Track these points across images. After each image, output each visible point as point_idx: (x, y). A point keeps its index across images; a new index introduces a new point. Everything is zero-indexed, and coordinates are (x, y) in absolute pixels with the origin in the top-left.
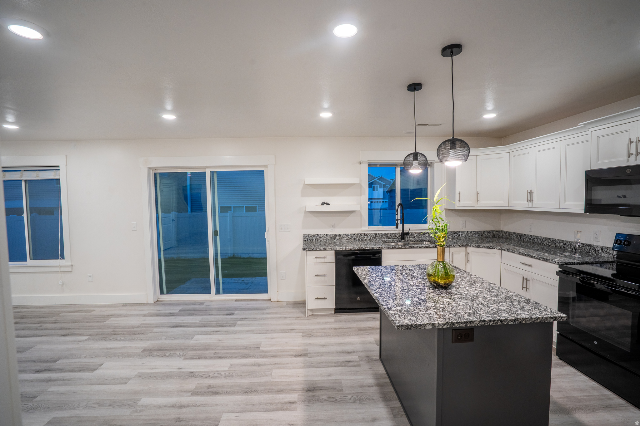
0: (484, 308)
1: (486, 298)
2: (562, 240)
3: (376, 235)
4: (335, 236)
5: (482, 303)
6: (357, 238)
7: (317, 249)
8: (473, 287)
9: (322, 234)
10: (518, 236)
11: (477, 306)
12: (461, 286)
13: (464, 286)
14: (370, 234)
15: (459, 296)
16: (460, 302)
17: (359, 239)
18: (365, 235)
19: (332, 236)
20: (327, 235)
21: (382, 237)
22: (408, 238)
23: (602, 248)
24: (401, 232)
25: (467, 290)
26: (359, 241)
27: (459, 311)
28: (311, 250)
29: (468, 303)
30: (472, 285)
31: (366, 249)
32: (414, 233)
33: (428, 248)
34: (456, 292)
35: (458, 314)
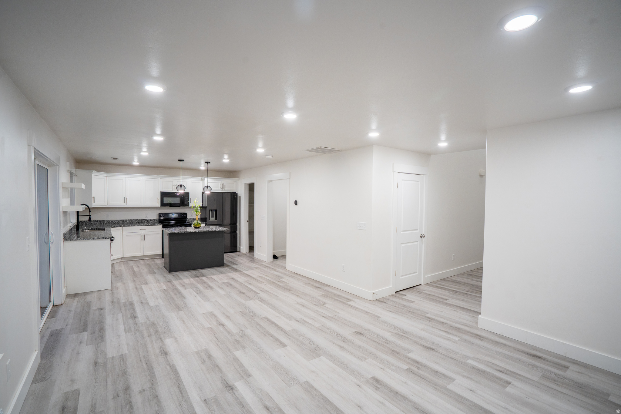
10: (99, 222)
23: (150, 220)
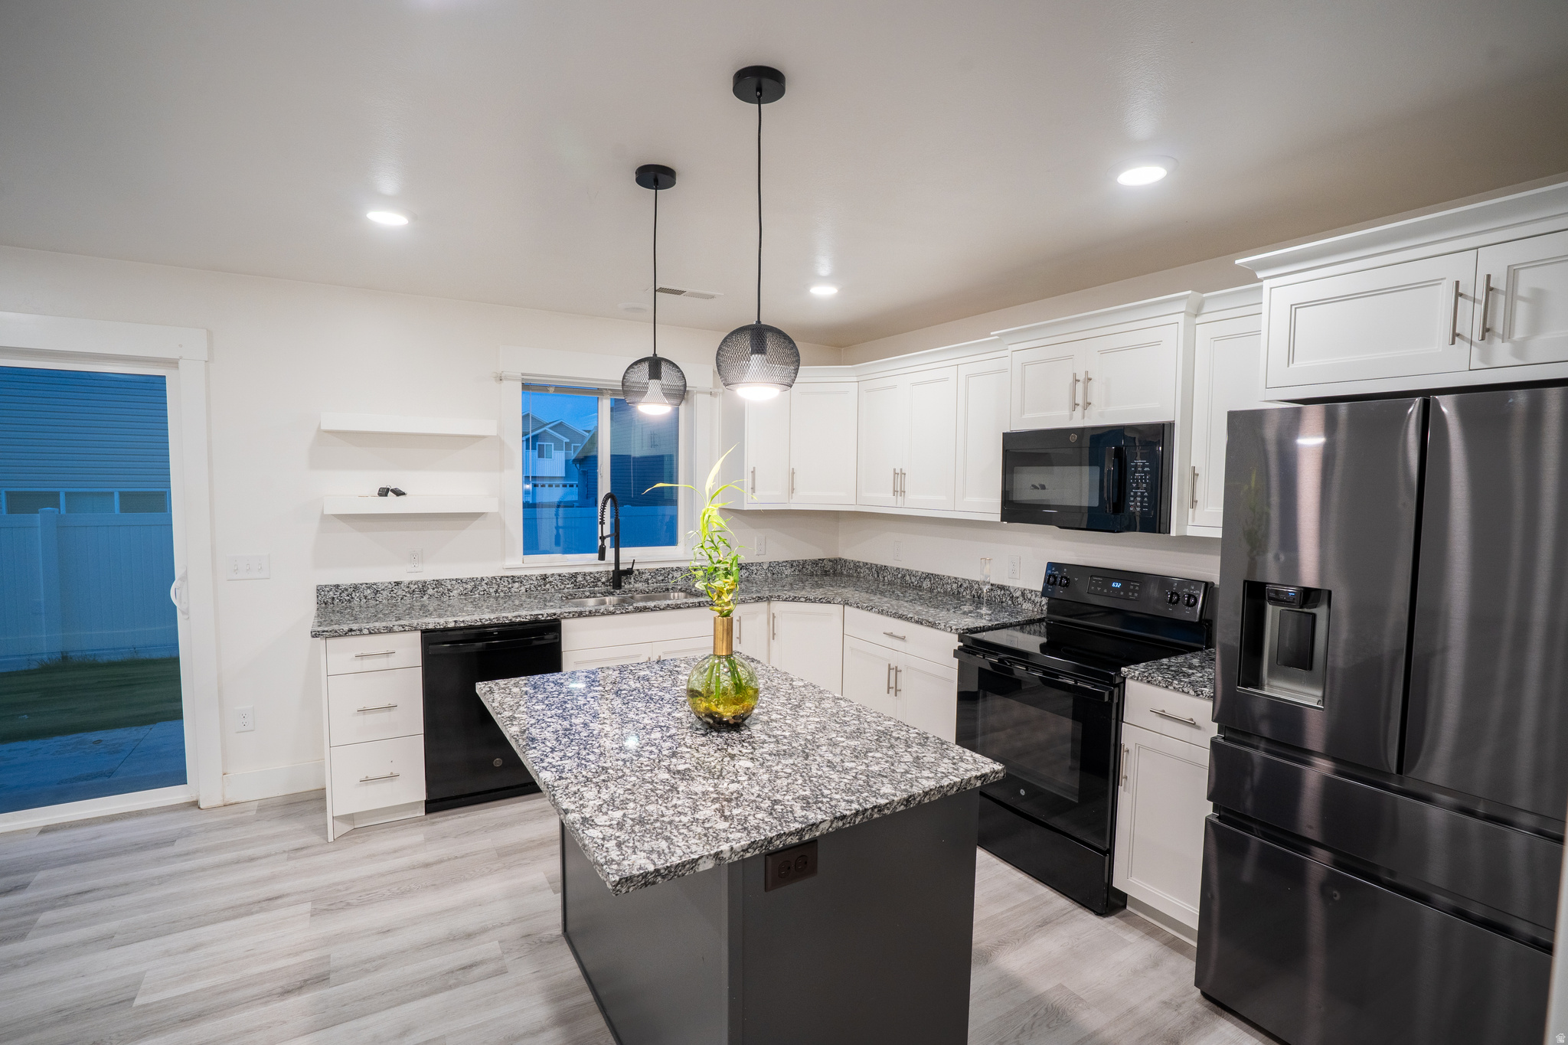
0: (835, 776)
1: (835, 745)
2: (956, 578)
3: (544, 579)
4: (423, 587)
5: (829, 761)
6: (492, 590)
7: (361, 630)
8: (801, 714)
9: (381, 581)
10: (873, 570)
11: (820, 773)
12: (774, 716)
13: (780, 714)
14: (528, 578)
15: (772, 745)
16: (777, 764)
17: (496, 592)
18: (513, 579)
19: (413, 587)
20: (398, 584)
21: (563, 583)
22: (630, 583)
23: (1023, 593)
24: (613, 568)
25: (790, 726)
26: (497, 598)
27: (778, 797)
28: (340, 636)
29: (796, 766)
30: (798, 709)
31: (518, 620)
32: (647, 571)
33: (681, 608)
34: (764, 737)
35: (778, 807)
